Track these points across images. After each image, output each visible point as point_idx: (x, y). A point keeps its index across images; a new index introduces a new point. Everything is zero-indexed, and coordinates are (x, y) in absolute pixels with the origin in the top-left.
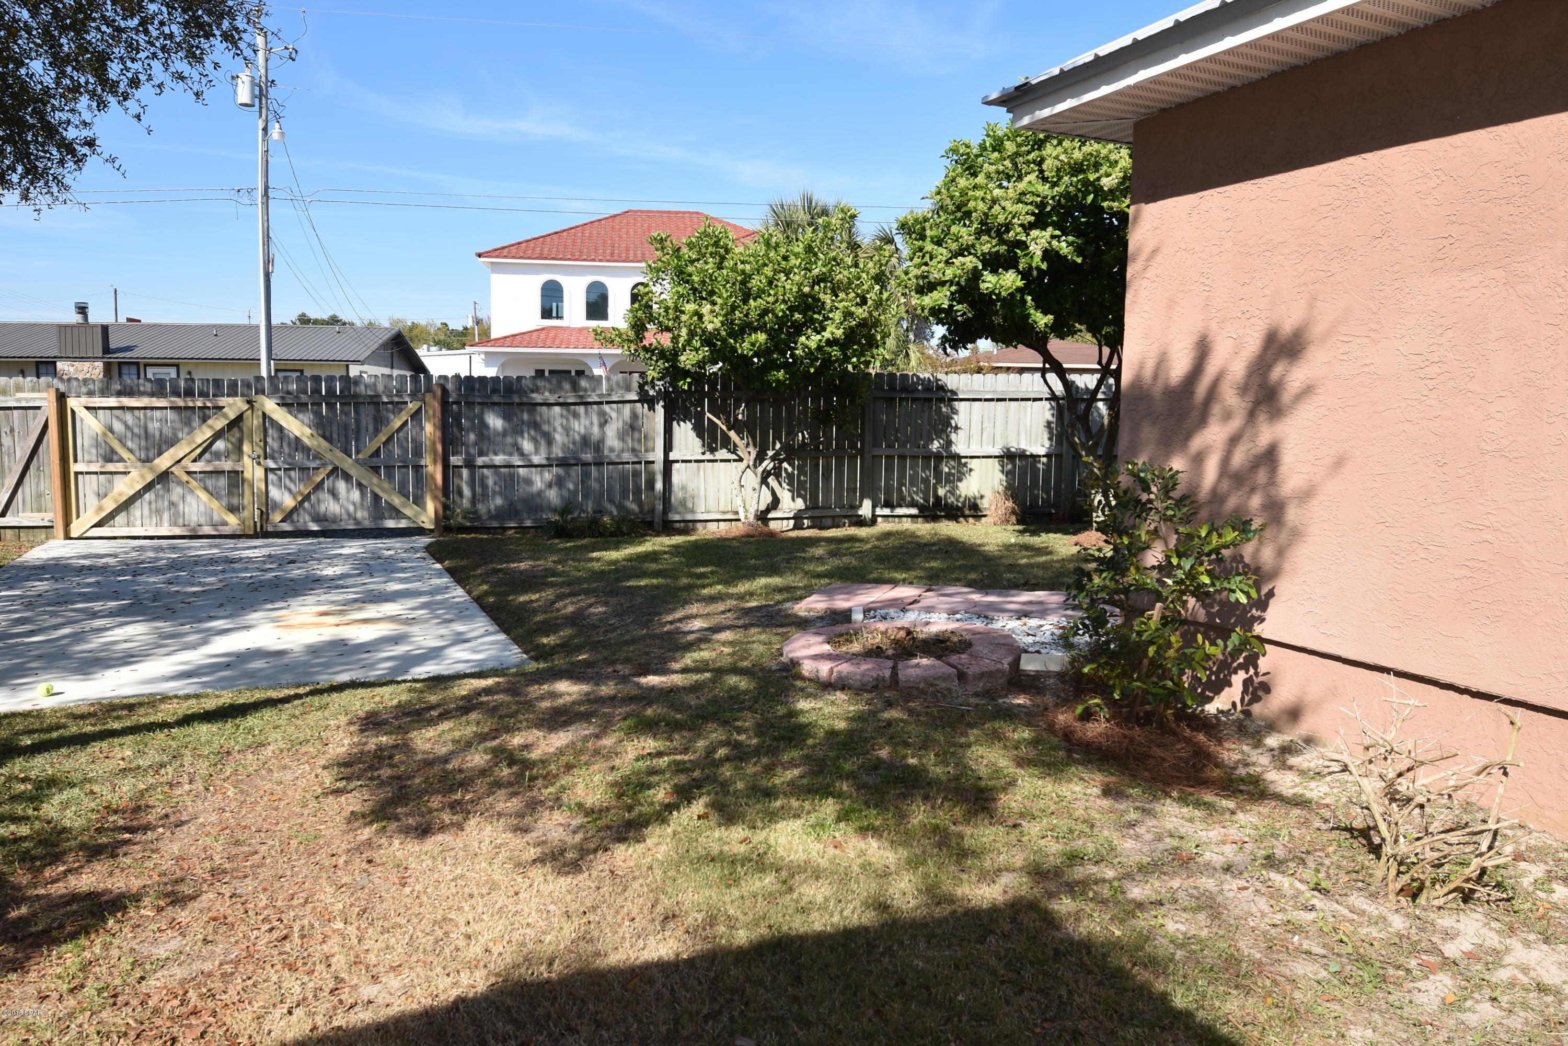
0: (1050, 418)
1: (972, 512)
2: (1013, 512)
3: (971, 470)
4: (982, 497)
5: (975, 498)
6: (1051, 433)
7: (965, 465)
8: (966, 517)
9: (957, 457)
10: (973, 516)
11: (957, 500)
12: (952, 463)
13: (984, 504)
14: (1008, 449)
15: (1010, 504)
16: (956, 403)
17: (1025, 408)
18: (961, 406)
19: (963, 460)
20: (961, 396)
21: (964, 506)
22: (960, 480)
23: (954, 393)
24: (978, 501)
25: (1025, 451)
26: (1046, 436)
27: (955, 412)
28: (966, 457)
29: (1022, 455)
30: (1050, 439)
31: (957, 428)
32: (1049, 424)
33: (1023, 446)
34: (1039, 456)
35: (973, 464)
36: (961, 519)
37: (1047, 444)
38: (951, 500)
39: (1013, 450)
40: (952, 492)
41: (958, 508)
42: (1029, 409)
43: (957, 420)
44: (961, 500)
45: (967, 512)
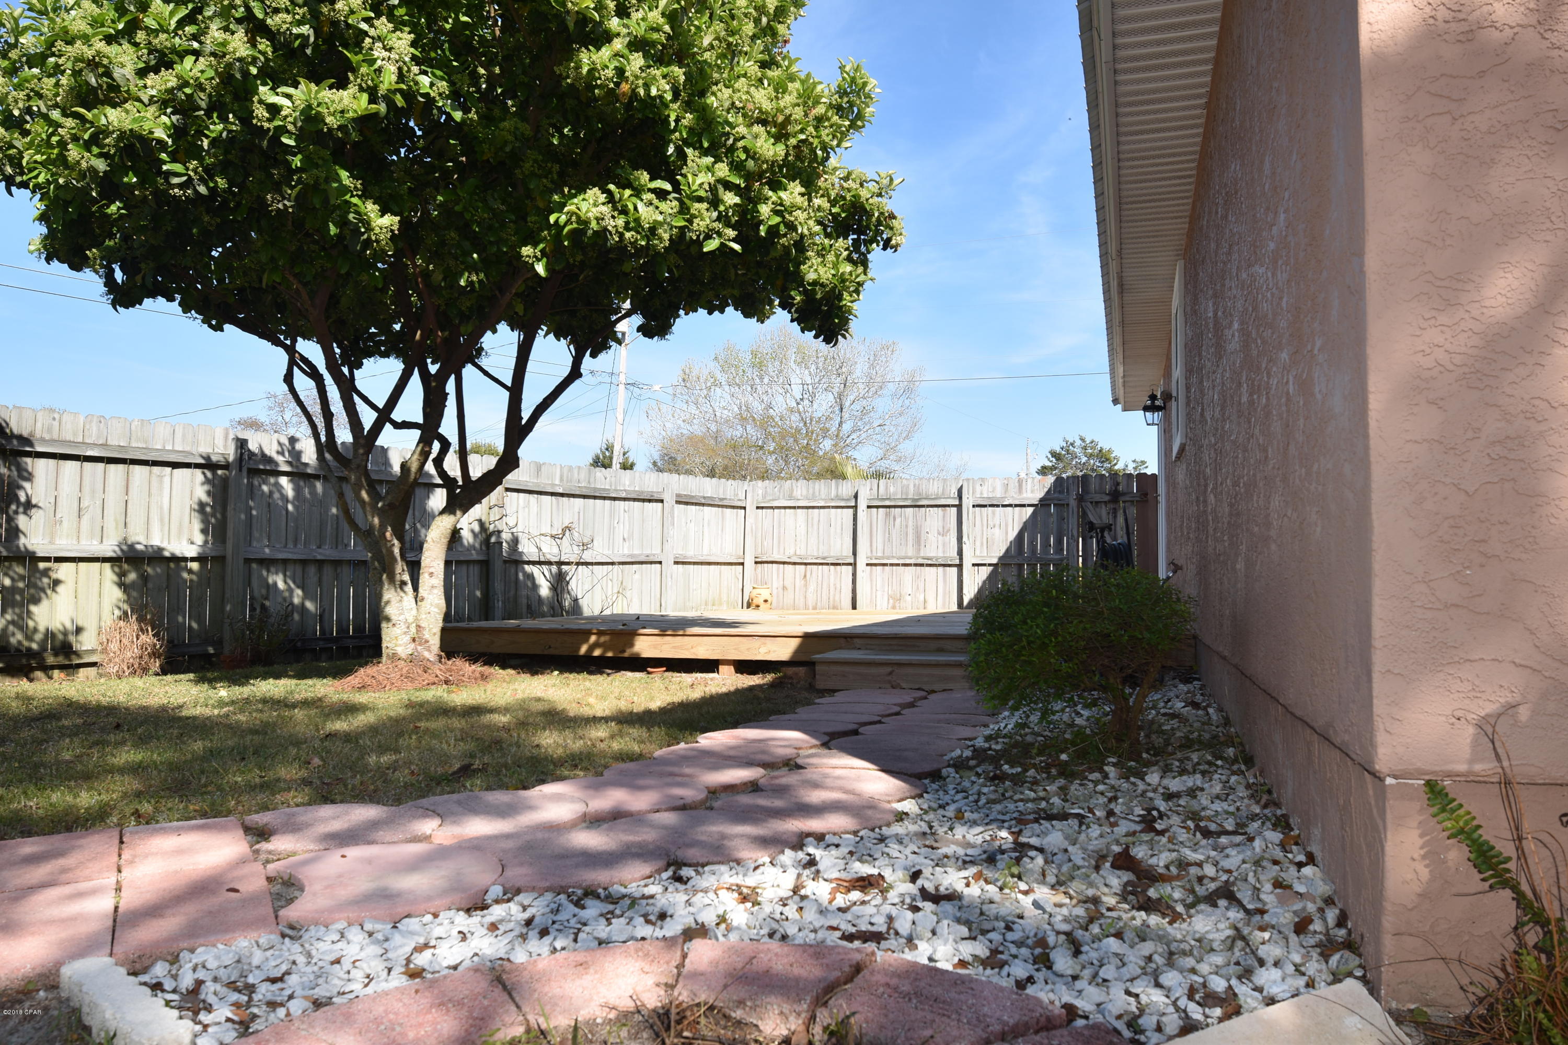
0: (205, 498)
1: (61, 660)
2: (154, 654)
3: (57, 582)
4: (79, 630)
5: (65, 633)
6: (205, 521)
7: (46, 572)
8: (47, 669)
9: (31, 559)
10: (62, 667)
11: (29, 638)
12: (20, 570)
13: (87, 643)
14: (131, 547)
15: (148, 638)
16: (29, 460)
17: (161, 477)
18: (40, 467)
19: (42, 565)
20: (39, 449)
21: (43, 648)
22: (36, 601)
23: (27, 441)
24: (72, 638)
25: (161, 550)
26: (197, 525)
27: (29, 477)
28: (47, 559)
29: (156, 557)
30: (204, 531)
31: (29, 506)
32: (202, 505)
33: (156, 541)
34: (185, 559)
35: (64, 571)
36: (38, 674)
37: (199, 539)
38: (17, 637)
39: (139, 547)
40: (19, 624)
41: (30, 653)
42: (167, 480)
43: (28, 490)
44: (38, 637)
45: (50, 660)
